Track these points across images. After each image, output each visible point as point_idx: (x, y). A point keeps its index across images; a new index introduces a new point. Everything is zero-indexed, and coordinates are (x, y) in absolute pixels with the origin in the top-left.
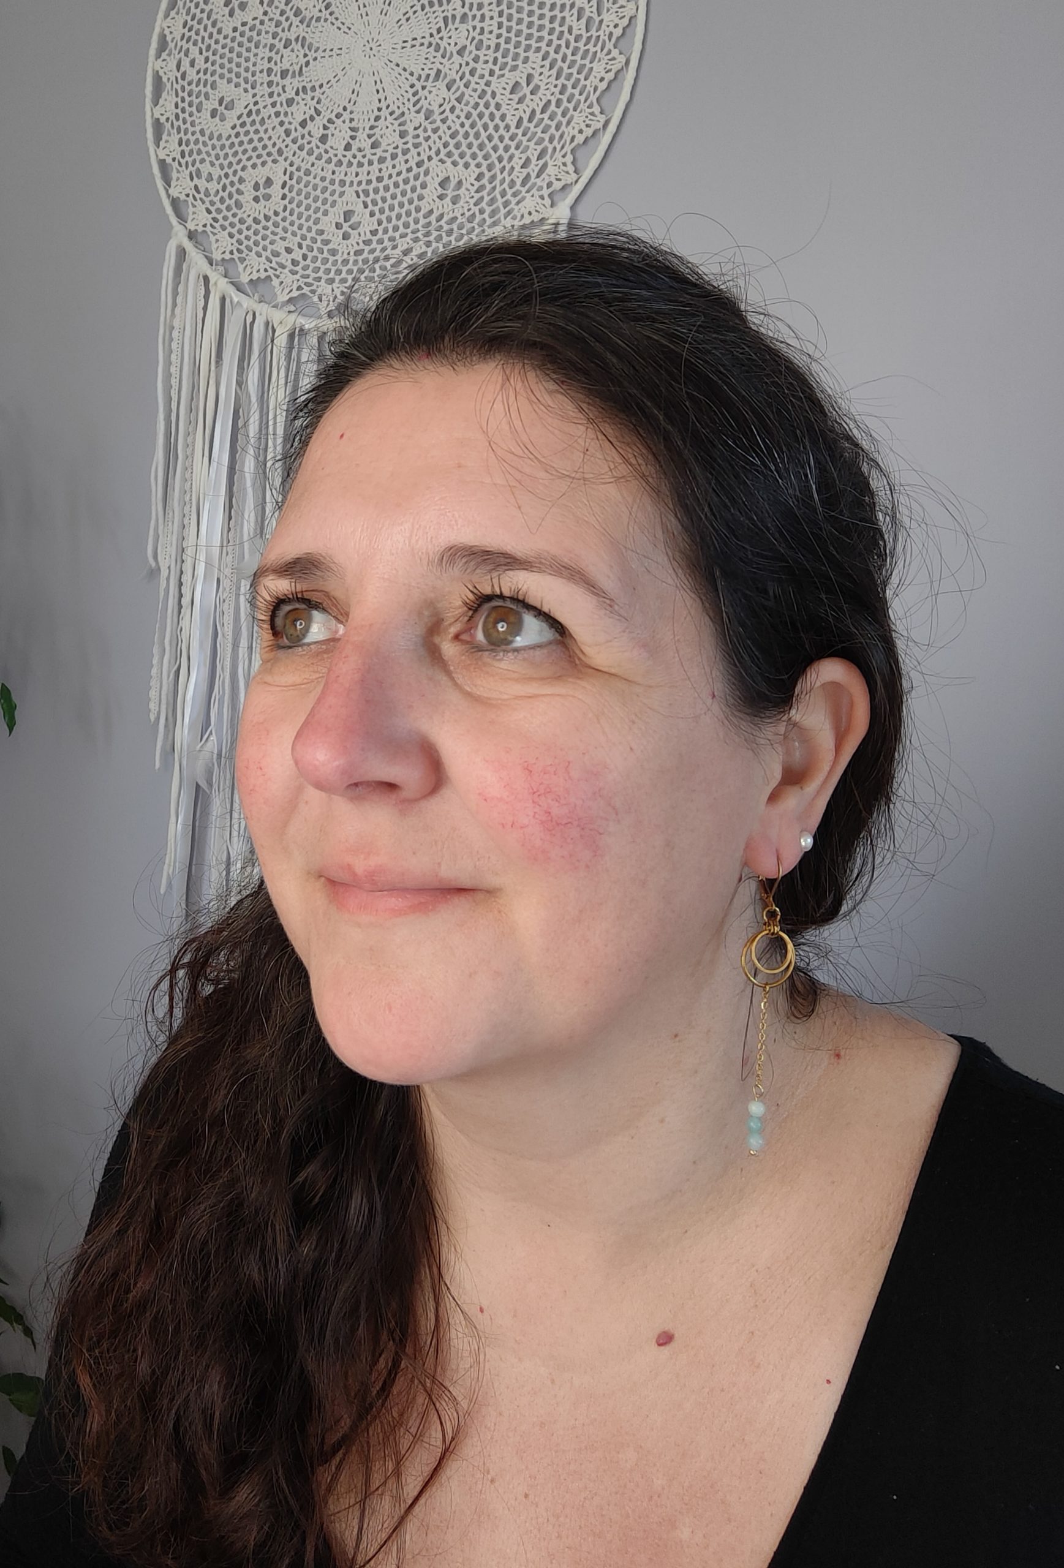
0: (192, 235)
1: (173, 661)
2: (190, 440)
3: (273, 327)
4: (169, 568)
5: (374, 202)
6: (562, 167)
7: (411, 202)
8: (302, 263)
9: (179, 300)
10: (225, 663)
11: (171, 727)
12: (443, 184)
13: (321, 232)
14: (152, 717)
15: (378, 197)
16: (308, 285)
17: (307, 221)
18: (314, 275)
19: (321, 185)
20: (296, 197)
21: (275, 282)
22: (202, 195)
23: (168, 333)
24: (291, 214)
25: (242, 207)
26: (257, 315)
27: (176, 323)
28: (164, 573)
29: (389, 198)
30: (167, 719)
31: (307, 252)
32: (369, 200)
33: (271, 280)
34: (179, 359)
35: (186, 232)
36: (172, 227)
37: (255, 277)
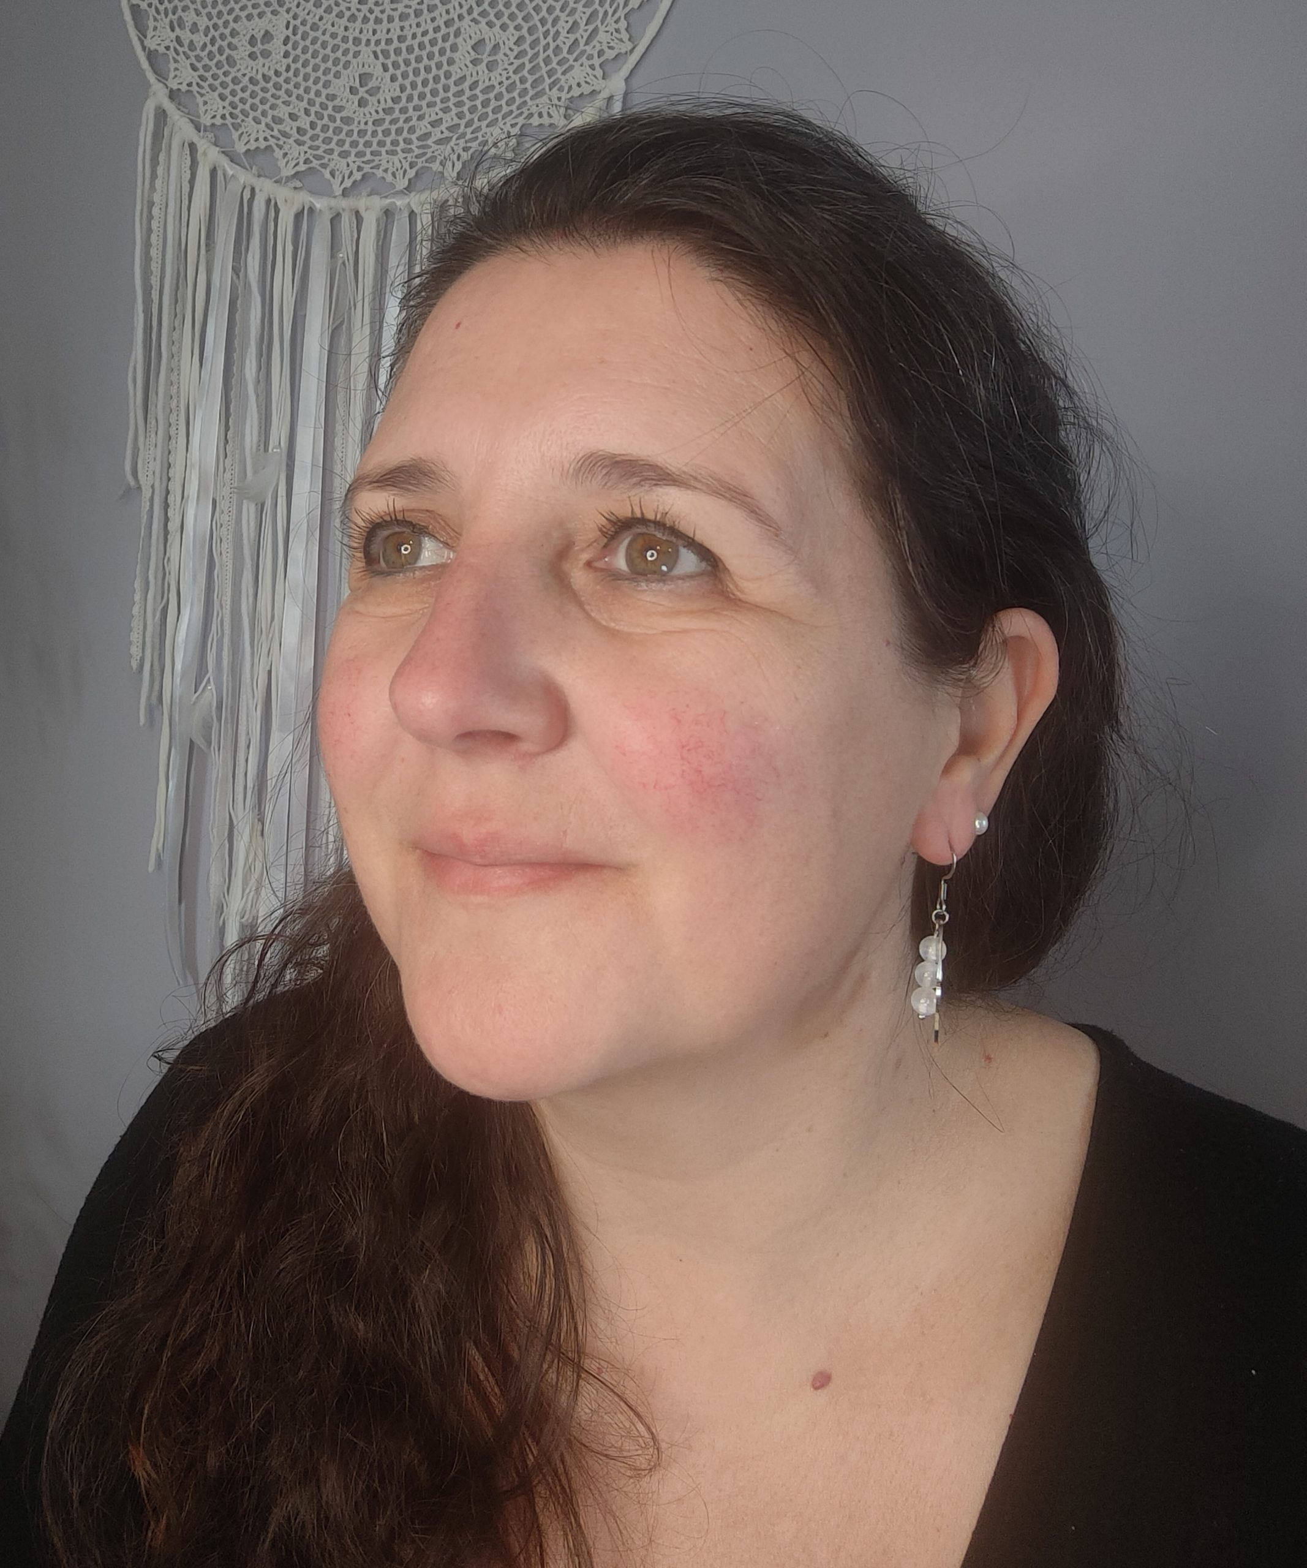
0: (173, 95)
1: (159, 598)
2: (176, 335)
3: (276, 204)
4: (153, 486)
5: (396, 65)
6: (614, 33)
7: (439, 66)
8: (310, 133)
9: (160, 170)
10: (224, 598)
11: (157, 673)
12: (478, 46)
13: (332, 97)
14: (134, 664)
15: (400, 60)
16: (316, 157)
17: (315, 83)
18: (324, 147)
19: (332, 43)
20: (302, 56)
21: (278, 153)
22: (186, 49)
23: (145, 210)
24: (296, 75)
25: (236, 64)
26: (257, 190)
27: (157, 198)
28: (146, 493)
29: (413, 61)
30: (152, 666)
31: (316, 120)
32: (389, 63)
33: (273, 151)
34: (161, 240)
35: (167, 91)
36: (149, 85)
37: (253, 146)
